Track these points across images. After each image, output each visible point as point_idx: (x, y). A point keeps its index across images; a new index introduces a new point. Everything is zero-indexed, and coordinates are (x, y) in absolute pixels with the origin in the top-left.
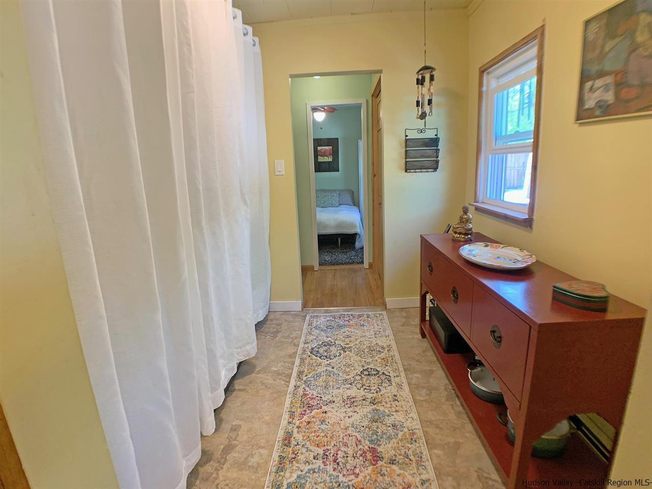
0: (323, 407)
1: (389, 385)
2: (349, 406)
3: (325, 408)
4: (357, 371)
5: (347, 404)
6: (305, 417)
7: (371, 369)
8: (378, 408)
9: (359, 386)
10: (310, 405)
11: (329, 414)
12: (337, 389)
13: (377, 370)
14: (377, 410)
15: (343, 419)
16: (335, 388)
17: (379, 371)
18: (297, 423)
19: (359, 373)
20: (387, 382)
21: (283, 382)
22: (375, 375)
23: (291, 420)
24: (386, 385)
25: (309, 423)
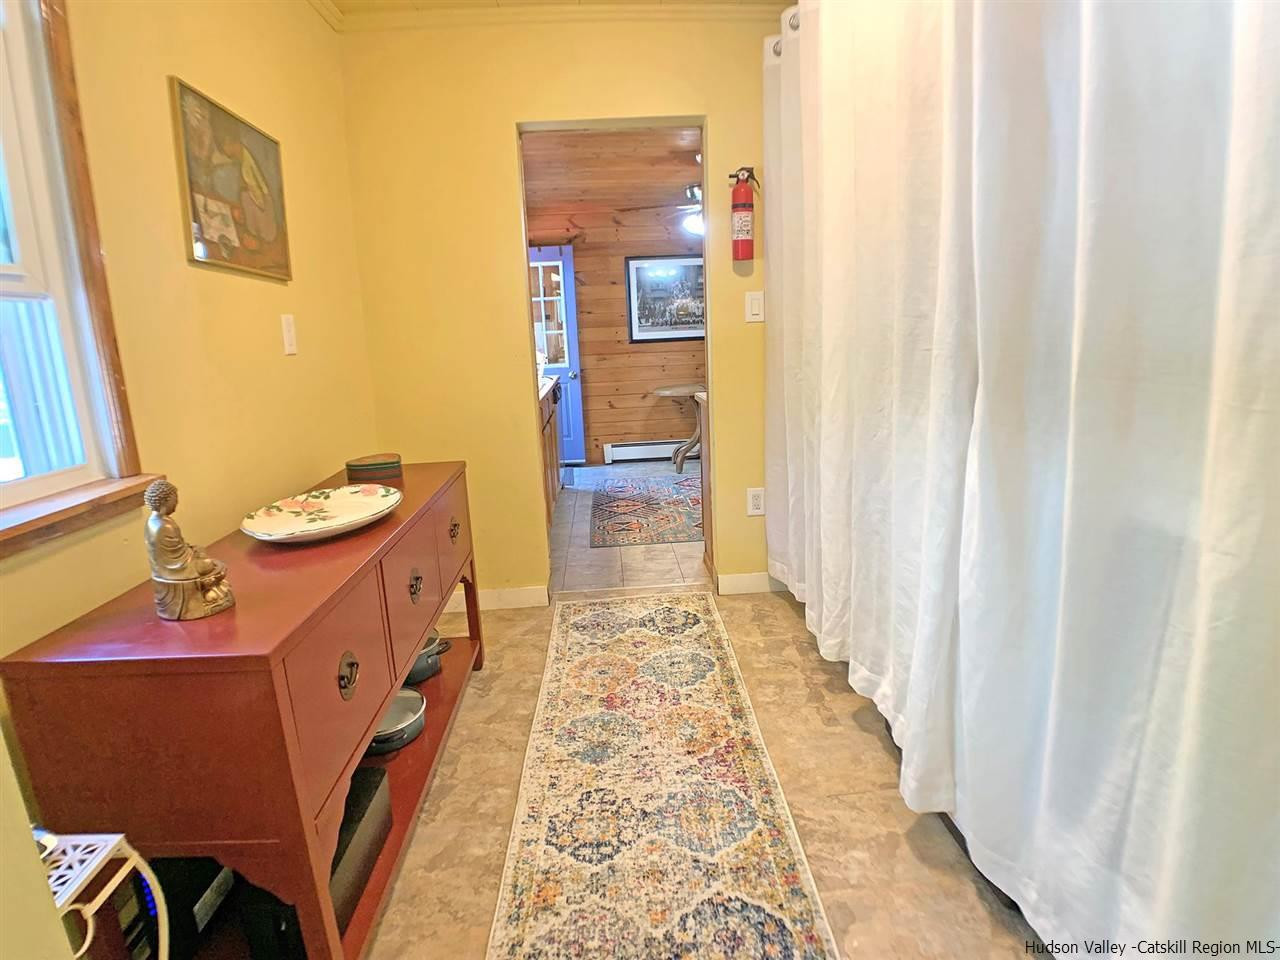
0: (697, 763)
1: (557, 816)
2: (648, 768)
3: (694, 761)
4: (628, 854)
5: (651, 770)
6: (723, 743)
7: (590, 861)
8: (594, 765)
9: (627, 809)
10: (722, 764)
11: (682, 750)
12: (676, 795)
13: (576, 857)
14: (595, 762)
15: (658, 746)
16: (679, 797)
17: (572, 854)
18: (733, 733)
19: (623, 848)
20: (559, 825)
21: (808, 813)
22: (585, 845)
23: (747, 737)
24: (563, 817)
25: (714, 735)
